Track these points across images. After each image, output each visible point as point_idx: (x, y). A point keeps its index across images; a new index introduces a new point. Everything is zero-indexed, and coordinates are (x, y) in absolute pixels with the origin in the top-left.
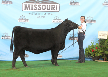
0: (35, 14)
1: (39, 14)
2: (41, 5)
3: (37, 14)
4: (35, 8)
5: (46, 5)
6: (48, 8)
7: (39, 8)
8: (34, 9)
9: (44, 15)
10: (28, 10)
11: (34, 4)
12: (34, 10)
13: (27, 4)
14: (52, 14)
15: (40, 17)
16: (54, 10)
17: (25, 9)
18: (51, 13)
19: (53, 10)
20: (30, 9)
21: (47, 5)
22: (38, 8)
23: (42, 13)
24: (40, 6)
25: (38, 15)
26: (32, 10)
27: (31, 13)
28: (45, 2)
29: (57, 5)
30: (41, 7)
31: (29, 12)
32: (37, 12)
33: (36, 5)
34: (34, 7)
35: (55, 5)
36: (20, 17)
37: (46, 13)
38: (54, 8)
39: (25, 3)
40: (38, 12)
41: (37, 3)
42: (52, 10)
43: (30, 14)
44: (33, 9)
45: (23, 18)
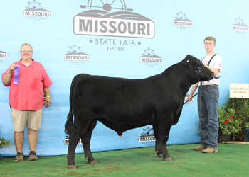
0: (103, 41)
1: (112, 41)
2: (115, 23)
3: (108, 41)
4: (103, 29)
5: (126, 21)
6: (132, 30)
7: (113, 30)
8: (101, 30)
9: (122, 46)
10: (88, 32)
11: (100, 20)
12: (100, 33)
13: (86, 19)
14: (139, 43)
15: (115, 49)
16: (144, 34)
17: (81, 30)
18: (137, 41)
19: (142, 35)
20: (91, 30)
21: (129, 24)
22: (109, 28)
23: (118, 40)
24: (113, 24)
25: (109, 45)
26: (96, 33)
27: (93, 38)
28: (125, 16)
29: (148, 25)
30: (116, 26)
31: (90, 38)
32: (107, 38)
33: (106, 22)
34: (100, 27)
35: (145, 23)
36: (68, 49)
37: (127, 39)
38: (143, 30)
39: (79, 15)
40: (110, 38)
41: (108, 16)
42: (139, 33)
43: (91, 41)
44: (99, 30)
45: (75, 52)
